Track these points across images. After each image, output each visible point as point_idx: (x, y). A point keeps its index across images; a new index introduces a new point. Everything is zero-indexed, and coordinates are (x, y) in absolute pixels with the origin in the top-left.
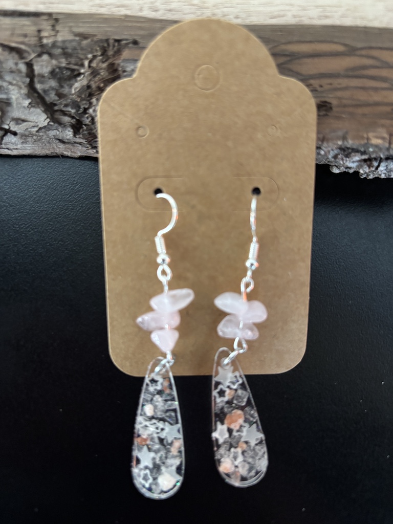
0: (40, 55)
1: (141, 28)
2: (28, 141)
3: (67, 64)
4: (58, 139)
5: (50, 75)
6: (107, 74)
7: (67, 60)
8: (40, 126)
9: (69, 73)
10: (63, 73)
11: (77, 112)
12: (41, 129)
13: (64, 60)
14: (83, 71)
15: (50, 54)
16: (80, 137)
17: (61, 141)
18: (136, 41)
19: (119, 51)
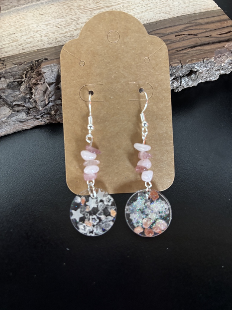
4: (18, 121)
5: (7, 87)
6: (36, 76)
7: (14, 78)
8: (7, 116)
9: (16, 83)
10: (13, 84)
11: (25, 102)
12: (8, 118)
13: (12, 78)
14: (23, 80)
15: (4, 77)
16: (30, 116)
17: (20, 122)
18: (46, 58)
19: (38, 65)
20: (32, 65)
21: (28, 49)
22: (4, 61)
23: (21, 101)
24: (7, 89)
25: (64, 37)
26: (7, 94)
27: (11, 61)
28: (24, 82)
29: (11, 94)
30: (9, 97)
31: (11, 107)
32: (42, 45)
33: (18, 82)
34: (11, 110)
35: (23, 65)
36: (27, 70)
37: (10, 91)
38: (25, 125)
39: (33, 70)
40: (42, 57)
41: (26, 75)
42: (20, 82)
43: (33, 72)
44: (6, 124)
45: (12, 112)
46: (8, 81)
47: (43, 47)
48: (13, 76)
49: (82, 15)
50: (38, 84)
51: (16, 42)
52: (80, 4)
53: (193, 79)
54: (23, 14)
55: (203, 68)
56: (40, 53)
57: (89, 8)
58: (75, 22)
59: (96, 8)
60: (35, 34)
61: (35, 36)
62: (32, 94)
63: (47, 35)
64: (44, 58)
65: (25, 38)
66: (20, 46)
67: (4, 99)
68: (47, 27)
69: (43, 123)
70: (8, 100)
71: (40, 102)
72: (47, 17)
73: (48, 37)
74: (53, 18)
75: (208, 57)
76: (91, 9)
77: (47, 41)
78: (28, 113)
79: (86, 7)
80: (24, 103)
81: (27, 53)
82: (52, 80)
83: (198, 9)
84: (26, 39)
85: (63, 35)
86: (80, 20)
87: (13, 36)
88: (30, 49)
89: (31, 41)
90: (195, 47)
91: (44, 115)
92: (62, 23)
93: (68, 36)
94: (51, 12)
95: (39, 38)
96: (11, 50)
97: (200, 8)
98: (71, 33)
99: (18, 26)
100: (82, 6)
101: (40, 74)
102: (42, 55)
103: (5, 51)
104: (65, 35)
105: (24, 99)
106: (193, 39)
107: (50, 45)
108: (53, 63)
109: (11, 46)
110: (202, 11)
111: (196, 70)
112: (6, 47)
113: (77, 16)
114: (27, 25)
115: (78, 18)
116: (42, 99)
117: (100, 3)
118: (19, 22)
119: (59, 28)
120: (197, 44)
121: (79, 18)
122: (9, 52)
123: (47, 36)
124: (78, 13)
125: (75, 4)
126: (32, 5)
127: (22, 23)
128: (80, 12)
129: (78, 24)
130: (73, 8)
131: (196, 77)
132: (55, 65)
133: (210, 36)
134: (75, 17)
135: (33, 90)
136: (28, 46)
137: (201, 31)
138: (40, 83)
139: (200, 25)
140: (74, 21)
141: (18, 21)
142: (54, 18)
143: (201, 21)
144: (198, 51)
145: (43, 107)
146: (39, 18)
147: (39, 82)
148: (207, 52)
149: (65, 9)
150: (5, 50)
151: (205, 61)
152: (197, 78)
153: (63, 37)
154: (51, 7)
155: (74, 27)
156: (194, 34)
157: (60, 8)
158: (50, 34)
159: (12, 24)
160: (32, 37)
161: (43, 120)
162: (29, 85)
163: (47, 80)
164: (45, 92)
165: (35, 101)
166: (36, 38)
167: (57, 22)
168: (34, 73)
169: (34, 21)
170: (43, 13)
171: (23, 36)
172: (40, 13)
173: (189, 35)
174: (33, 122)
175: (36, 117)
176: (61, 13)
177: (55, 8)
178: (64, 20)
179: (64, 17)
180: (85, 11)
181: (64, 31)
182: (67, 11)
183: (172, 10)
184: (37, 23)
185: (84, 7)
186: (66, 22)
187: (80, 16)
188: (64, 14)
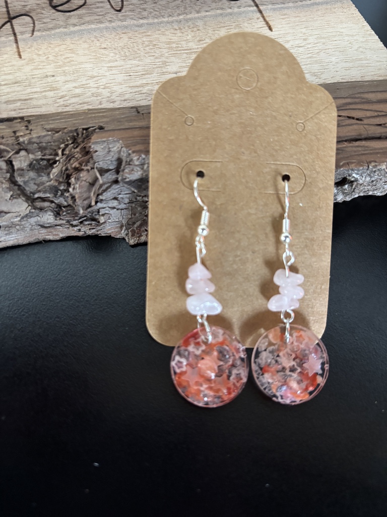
0: (17, 153)
1: (104, 117)
2: (11, 232)
3: (43, 156)
4: (39, 225)
5: (28, 167)
6: (80, 156)
7: (42, 153)
8: (22, 215)
9: (45, 162)
10: (39, 164)
11: (55, 195)
12: (23, 218)
13: (40, 153)
14: (57, 159)
15: (26, 150)
16: (60, 219)
17: (43, 226)
18: (101, 126)
19: (87, 136)
20: (75, 134)
21: (73, 106)
22: (29, 122)
23: (50, 193)
24: (28, 170)
25: (138, 93)
26: (26, 178)
27: (42, 125)
28: (58, 163)
29: (33, 179)
30: (30, 183)
31: (31, 199)
32: (98, 102)
33: (48, 160)
34: (29, 206)
35: (60, 133)
36: (67, 143)
37: (32, 174)
38: (50, 232)
39: (77, 143)
40: (95, 123)
41: (63, 150)
42: (51, 162)
43: (77, 147)
44: (17, 227)
45: (31, 209)
46: (31, 156)
47: (100, 107)
48: (42, 149)
49: (173, 59)
50: (83, 170)
51: (54, 90)
52: (170, 39)
53: (346, 191)
54: (73, 42)
55: (366, 178)
56: (94, 115)
57: (186, 48)
58: (159, 69)
59: (197, 50)
60: (88, 82)
61: (88, 86)
62: (69, 185)
63: (108, 85)
64: (99, 126)
65: (70, 85)
66: (60, 98)
67: (19, 186)
68: (110, 72)
69: (81, 234)
70: (27, 189)
71: (81, 201)
72: (112, 55)
73: (109, 90)
74: (122, 58)
75: (375, 162)
76: (189, 51)
77: (108, 97)
78: (57, 214)
79: (180, 46)
80: (53, 197)
81: (71, 113)
82: (106, 165)
83: (370, 74)
84: (72, 89)
85: (136, 89)
86: (168, 67)
87: (50, 79)
88: (77, 107)
89: (80, 93)
90: (356, 140)
91: (85, 220)
92: (136, 68)
93: (143, 92)
94: (120, 46)
95: (94, 90)
96: (44, 105)
97: (373, 73)
98: (149, 87)
99: (61, 63)
100: (174, 43)
101: (86, 152)
102: (96, 120)
103: (34, 104)
104: (140, 89)
105: (55, 190)
106: (355, 127)
107: (112, 104)
108: (112, 137)
109: (45, 97)
110: (376, 78)
111: (353, 179)
112: (36, 99)
113: (164, 59)
114: (76, 63)
115: (165, 63)
116: (85, 195)
117: (204, 41)
118: (64, 57)
119: (130, 76)
120: (360, 135)
121: (167, 64)
122: (40, 107)
123: (108, 87)
124: (166, 55)
125: (163, 39)
126: (89, 29)
127: (68, 58)
128: (170, 53)
129: (163, 73)
130: (158, 45)
131: (351, 189)
132: (114, 141)
133: (384, 124)
134: (160, 60)
135: (73, 180)
136: (73, 100)
137: (369, 114)
138: (85, 168)
139: (369, 103)
140: (157, 68)
141: (61, 53)
142: (124, 58)
143: (371, 96)
144: (360, 149)
145: (85, 208)
146: (99, 54)
147: (84, 166)
148: (375, 152)
149: (144, 45)
150: (34, 102)
151: (370, 167)
152: (354, 191)
153: (135, 92)
154: (121, 36)
155: (156, 79)
156: (358, 117)
157: (136, 41)
158: (113, 84)
159: (51, 58)
160: (82, 86)
161: (83, 228)
162: (67, 169)
163: (99, 164)
164: (92, 184)
165: (73, 198)
166: (90, 89)
167: (128, 66)
168: (78, 149)
169: (90, 59)
170: (105, 46)
171: (67, 83)
172: (101, 46)
173: (349, 117)
174: (65, 229)
175: (71, 223)
176: (136, 50)
177: (127, 40)
178: (141, 63)
179: (142, 58)
180: (179, 52)
181: (138, 83)
182: (147, 48)
183: (324, 70)
184: (95, 62)
185: (177, 46)
186: (144, 67)
187: (168, 61)
188: (142, 54)
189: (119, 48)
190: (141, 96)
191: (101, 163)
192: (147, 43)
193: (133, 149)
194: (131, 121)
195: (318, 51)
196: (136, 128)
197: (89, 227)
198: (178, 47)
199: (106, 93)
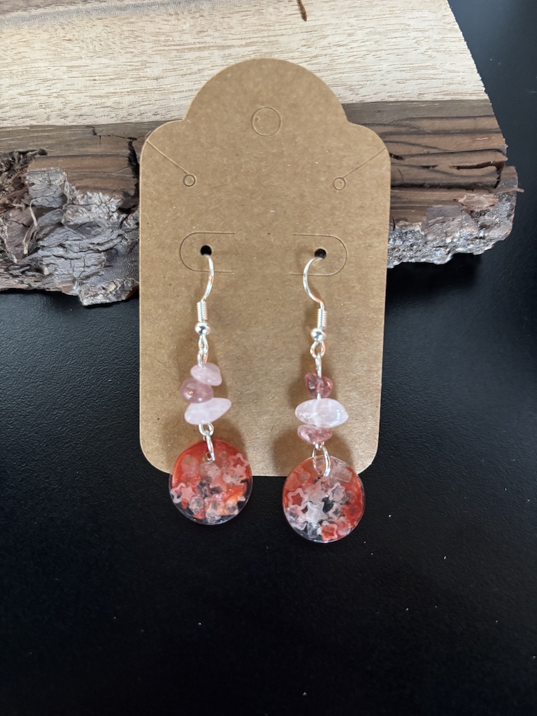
1: (49, 137)
6: (13, 189)
18: (44, 151)
19: (24, 163)
20: (11, 159)
21: (13, 121)
32: (45, 116)
39: (12, 170)
40: (37, 145)
43: (11, 176)
47: (47, 123)
49: (157, 58)
52: (160, 29)
54: (31, 31)
56: (36, 134)
57: (178, 43)
58: (135, 73)
59: (192, 46)
60: (38, 87)
61: (37, 92)
64: (41, 150)
65: (14, 91)
68: (70, 75)
71: (12, 247)
72: (77, 49)
73: (63, 100)
74: (90, 54)
75: (406, 220)
76: (181, 47)
77: (60, 110)
79: (171, 39)
81: (8, 129)
82: (48, 203)
83: (433, 90)
84: (16, 96)
85: (99, 101)
86: (148, 69)
88: (17, 122)
89: (26, 102)
92: (105, 70)
93: (106, 105)
94: (90, 38)
95: (43, 99)
97: (437, 90)
98: (116, 99)
99: (9, 60)
100: (163, 34)
101: (20, 185)
102: (38, 141)
104: (103, 100)
107: (63, 120)
108: (54, 167)
113: (145, 58)
114: (28, 60)
115: (144, 63)
116: (16, 241)
117: (206, 34)
118: (14, 51)
119: (95, 80)
121: (148, 65)
123: (62, 96)
124: (150, 52)
125: (150, 28)
126: (54, 13)
127: (20, 53)
128: (154, 49)
129: (139, 79)
130: (141, 37)
132: (57, 172)
133: (434, 167)
134: (139, 59)
136: (14, 112)
137: (415, 150)
138: (17, 205)
139: (419, 134)
140: (132, 70)
141: (12, 46)
142: (92, 54)
143: (426, 125)
146: (61, 48)
147: (17, 203)
148: (410, 206)
149: (123, 36)
151: (397, 227)
153: (96, 105)
154: (94, 23)
155: (128, 86)
156: (397, 154)
157: (112, 30)
158: (70, 91)
160: (29, 93)
163: (37, 201)
164: (26, 227)
165: (3, 242)
166: (39, 98)
167: (94, 67)
168: (11, 180)
169: (48, 55)
170: (71, 37)
171: (11, 88)
172: (65, 37)
174: (5, 280)
175: (11, 272)
176: (111, 43)
177: (102, 28)
178: (112, 62)
179: (115, 55)
180: (166, 48)
181: (102, 92)
182: (125, 42)
183: (366, 82)
184: (52, 60)
185: (167, 38)
186: (115, 69)
187: (150, 60)
188: (117, 49)
189: (89, 41)
190: (103, 111)
191: (39, 200)
192: (127, 34)
193: (78, 185)
194: (82, 145)
195: (365, 52)
196: (88, 156)
197: (34, 279)
198: (167, 41)
199: (57, 103)
